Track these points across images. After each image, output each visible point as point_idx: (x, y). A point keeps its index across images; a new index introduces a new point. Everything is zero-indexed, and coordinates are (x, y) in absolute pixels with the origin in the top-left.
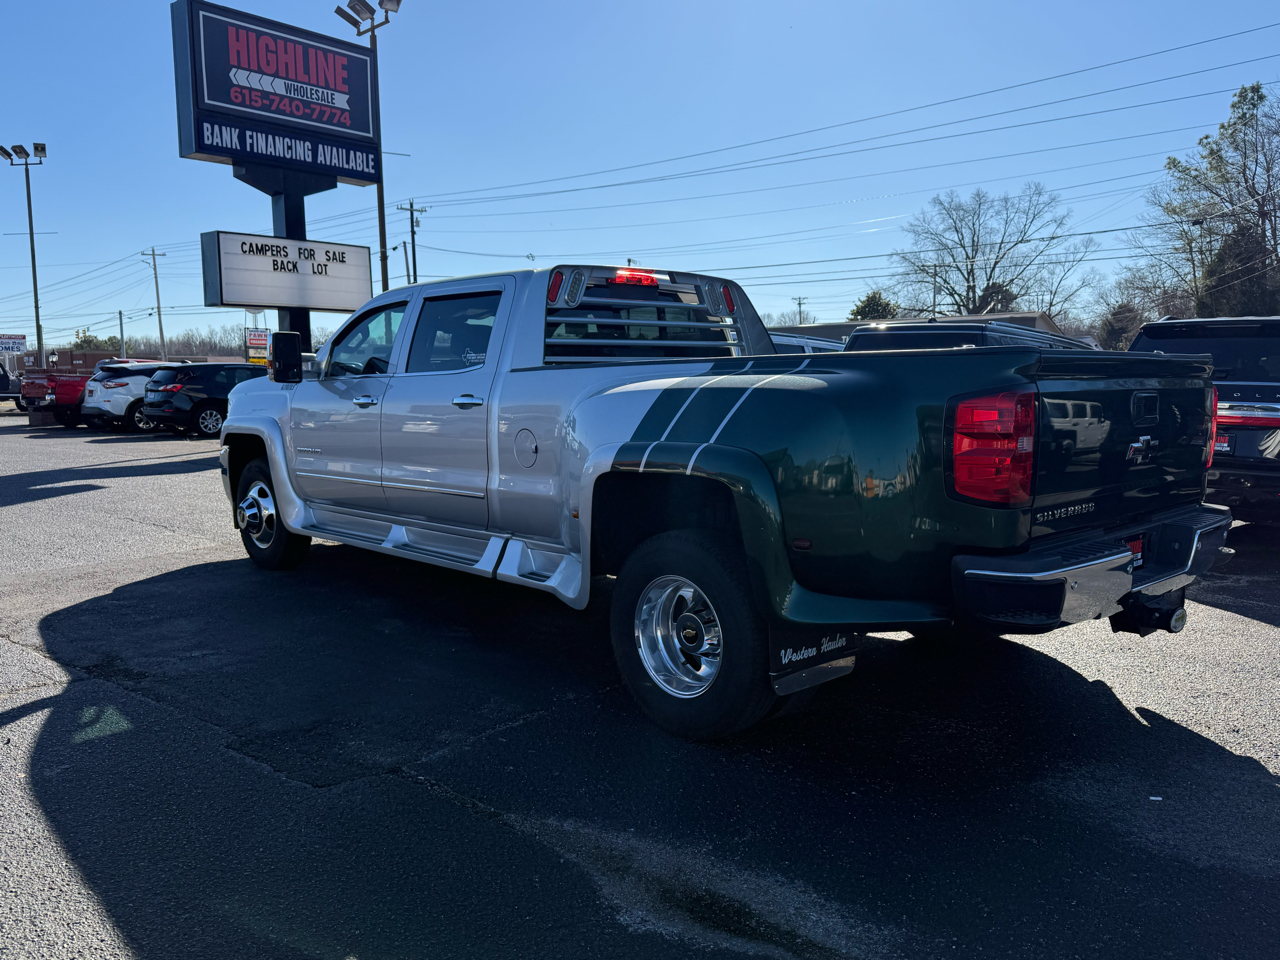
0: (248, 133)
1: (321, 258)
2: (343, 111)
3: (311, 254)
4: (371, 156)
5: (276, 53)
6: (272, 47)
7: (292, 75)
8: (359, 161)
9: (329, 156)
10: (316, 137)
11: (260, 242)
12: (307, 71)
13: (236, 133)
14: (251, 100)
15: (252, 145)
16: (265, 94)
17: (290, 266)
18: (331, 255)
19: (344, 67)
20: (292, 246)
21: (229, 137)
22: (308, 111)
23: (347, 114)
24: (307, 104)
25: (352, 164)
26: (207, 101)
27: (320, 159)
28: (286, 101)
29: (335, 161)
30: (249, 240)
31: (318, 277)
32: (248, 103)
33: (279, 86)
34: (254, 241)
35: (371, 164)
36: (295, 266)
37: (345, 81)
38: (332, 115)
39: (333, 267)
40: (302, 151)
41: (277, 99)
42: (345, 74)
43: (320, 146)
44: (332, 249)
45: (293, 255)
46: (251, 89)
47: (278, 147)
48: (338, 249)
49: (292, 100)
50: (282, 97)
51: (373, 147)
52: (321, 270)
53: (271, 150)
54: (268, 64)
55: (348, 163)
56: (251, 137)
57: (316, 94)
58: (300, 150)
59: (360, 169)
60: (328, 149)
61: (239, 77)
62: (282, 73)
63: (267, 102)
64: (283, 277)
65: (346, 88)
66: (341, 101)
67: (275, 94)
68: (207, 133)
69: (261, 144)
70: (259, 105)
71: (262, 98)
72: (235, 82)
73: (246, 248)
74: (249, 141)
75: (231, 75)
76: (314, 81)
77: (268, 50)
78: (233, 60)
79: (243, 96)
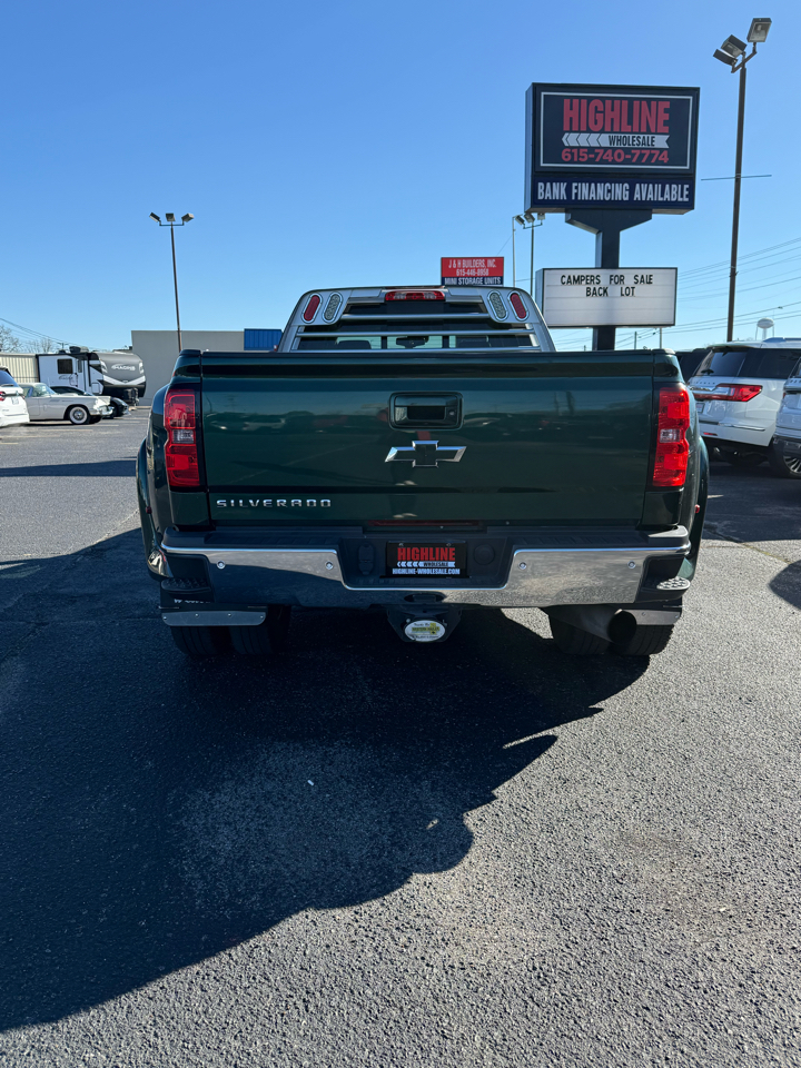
0: (574, 185)
1: (629, 281)
2: (661, 150)
3: (621, 279)
4: (686, 186)
5: (603, 112)
6: (601, 108)
7: (616, 128)
8: (674, 192)
9: (644, 192)
10: (633, 178)
11: (577, 273)
12: (630, 122)
13: (563, 186)
14: (579, 157)
15: (576, 194)
16: (591, 149)
17: (601, 291)
18: (639, 278)
19: (666, 111)
20: (604, 275)
21: (558, 191)
22: (628, 157)
23: (665, 153)
24: (627, 151)
25: (667, 196)
26: (542, 165)
27: (637, 196)
28: (610, 152)
29: (650, 196)
30: (567, 273)
31: (625, 298)
32: (576, 159)
33: (604, 140)
34: (572, 273)
35: (686, 193)
36: (605, 291)
37: (666, 123)
38: (651, 156)
39: (640, 289)
40: (620, 192)
41: (602, 151)
42: (667, 117)
43: (638, 185)
44: (640, 273)
45: (604, 282)
46: (579, 148)
47: (599, 192)
48: (646, 273)
49: (614, 149)
50: (606, 149)
51: (688, 179)
52: (629, 292)
53: (593, 196)
54: (596, 123)
55: (662, 196)
56: (577, 188)
57: (636, 140)
58: (618, 191)
59: (673, 199)
60: (644, 187)
61: (571, 140)
62: (608, 128)
63: (592, 156)
64: (596, 301)
65: (666, 129)
66: (661, 141)
67: (600, 148)
68: (540, 191)
69: (584, 191)
70: (586, 159)
71: (588, 153)
72: (566, 145)
73: (565, 280)
74: (574, 191)
75: (564, 139)
76: (636, 129)
77: (597, 111)
78: (566, 127)
79: (572, 154)
